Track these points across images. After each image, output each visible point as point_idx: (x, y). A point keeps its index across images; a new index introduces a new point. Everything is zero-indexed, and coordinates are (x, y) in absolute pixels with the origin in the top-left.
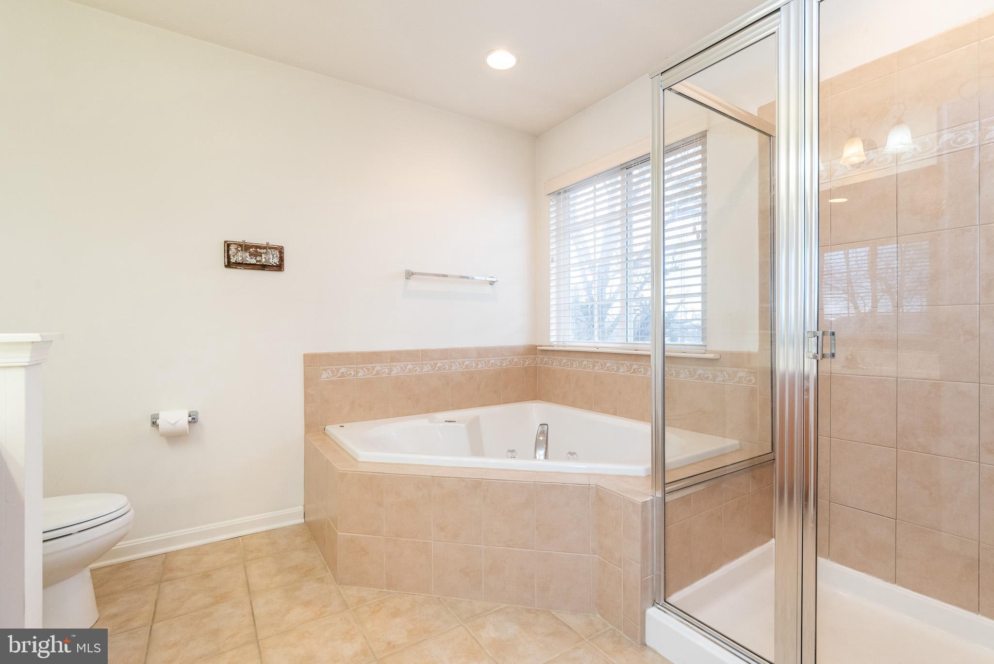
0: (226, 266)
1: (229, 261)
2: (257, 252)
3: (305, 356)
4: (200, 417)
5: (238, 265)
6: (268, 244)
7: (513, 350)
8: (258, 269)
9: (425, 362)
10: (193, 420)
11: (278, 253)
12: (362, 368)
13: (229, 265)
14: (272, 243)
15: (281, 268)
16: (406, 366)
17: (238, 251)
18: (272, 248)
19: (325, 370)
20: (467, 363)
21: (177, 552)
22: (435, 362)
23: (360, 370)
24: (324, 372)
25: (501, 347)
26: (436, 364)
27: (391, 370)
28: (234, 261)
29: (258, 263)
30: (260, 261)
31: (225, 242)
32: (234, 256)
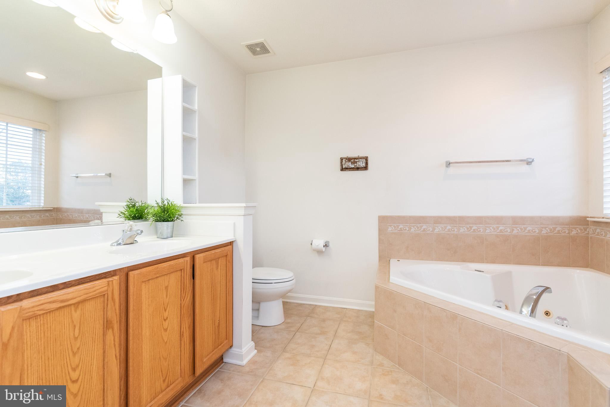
0: (341, 170)
1: (342, 168)
2: (354, 161)
3: (379, 217)
4: (331, 245)
5: (346, 169)
6: (359, 156)
7: (556, 221)
8: (355, 170)
9: (461, 225)
10: (326, 246)
11: (365, 161)
12: (414, 226)
13: (342, 169)
14: (361, 155)
15: (366, 168)
16: (446, 227)
17: (346, 162)
18: (362, 158)
19: (391, 226)
20: (501, 228)
21: (320, 306)
22: (471, 225)
23: (412, 227)
24: (390, 227)
25: (540, 217)
26: (471, 227)
27: (434, 229)
28: (344, 167)
29: (355, 167)
30: (356, 166)
31: (341, 158)
32: (344, 165)
